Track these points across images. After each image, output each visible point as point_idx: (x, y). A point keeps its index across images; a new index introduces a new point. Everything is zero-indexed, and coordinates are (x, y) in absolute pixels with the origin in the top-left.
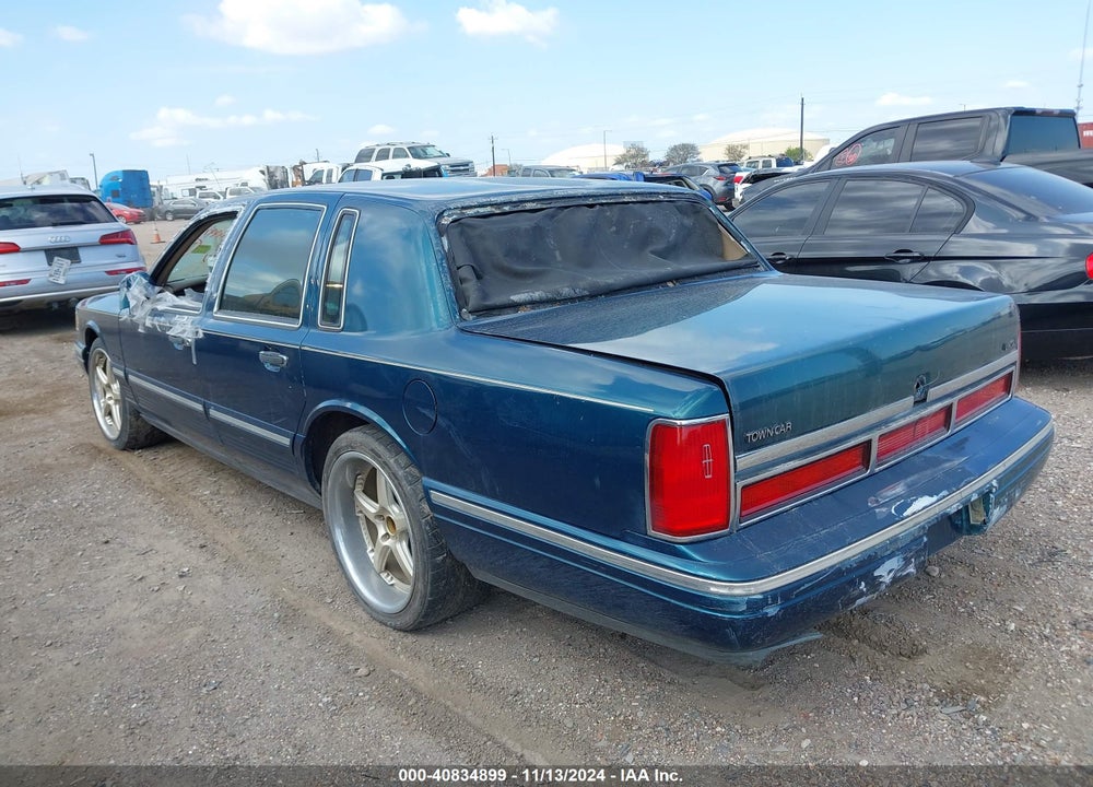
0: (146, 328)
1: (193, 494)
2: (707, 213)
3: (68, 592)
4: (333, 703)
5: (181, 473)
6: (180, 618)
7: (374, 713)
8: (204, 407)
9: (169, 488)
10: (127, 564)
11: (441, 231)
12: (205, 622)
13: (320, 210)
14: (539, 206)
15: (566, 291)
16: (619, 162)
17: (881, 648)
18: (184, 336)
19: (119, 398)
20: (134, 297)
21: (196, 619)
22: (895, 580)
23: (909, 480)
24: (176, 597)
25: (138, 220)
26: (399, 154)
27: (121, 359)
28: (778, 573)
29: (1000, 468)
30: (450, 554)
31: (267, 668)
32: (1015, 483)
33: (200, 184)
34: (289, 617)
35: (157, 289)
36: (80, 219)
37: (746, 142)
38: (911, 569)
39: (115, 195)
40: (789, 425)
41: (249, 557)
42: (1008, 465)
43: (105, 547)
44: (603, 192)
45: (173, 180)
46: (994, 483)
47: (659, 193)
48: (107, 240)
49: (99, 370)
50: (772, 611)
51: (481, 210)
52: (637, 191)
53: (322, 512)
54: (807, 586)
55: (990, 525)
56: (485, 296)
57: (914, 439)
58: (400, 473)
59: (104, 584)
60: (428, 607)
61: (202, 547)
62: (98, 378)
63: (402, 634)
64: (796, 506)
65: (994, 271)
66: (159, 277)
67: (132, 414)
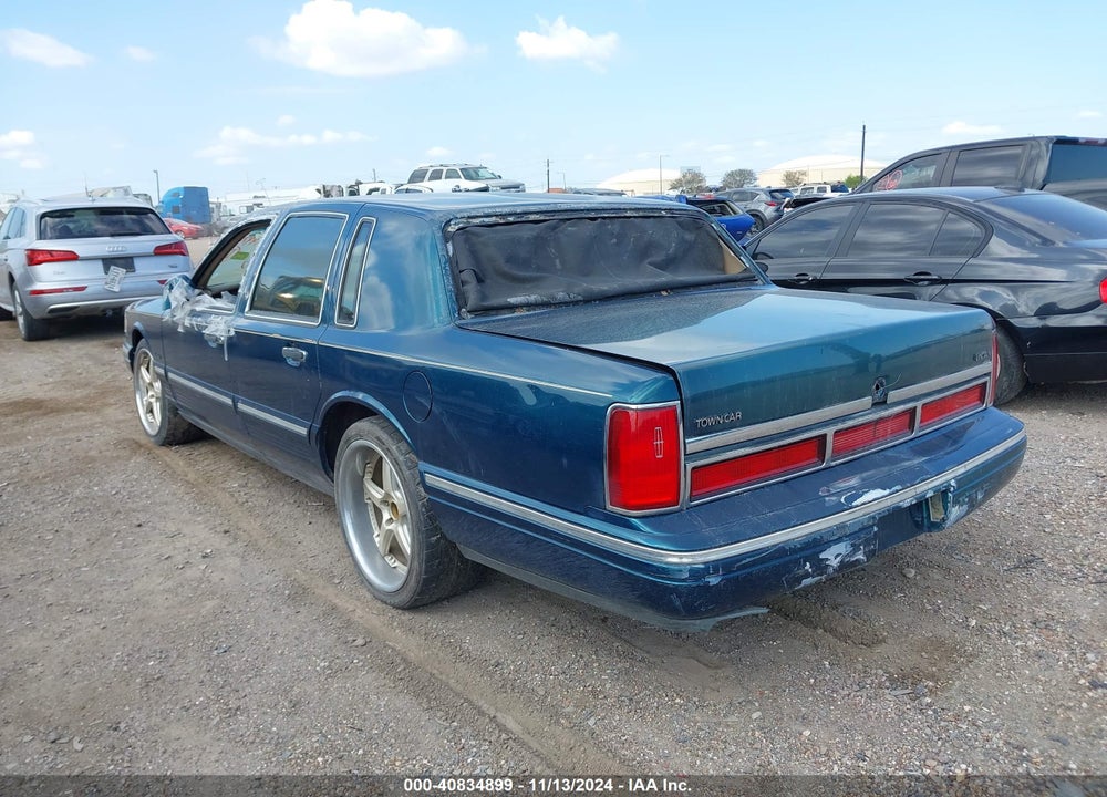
0: (185, 327)
1: (222, 486)
2: (709, 229)
3: (101, 567)
4: (329, 667)
5: (213, 467)
6: (199, 593)
7: (366, 678)
8: (233, 401)
9: (201, 480)
10: (156, 545)
11: (447, 238)
12: (222, 596)
13: (343, 218)
14: (542, 218)
15: (561, 296)
16: (674, 187)
17: (845, 638)
18: (217, 334)
19: (160, 395)
20: (176, 299)
21: (214, 593)
22: (842, 565)
23: (864, 475)
24: (199, 574)
25: (195, 235)
26: (451, 174)
27: (161, 357)
28: (720, 546)
29: (960, 470)
30: (443, 536)
31: (273, 637)
32: (977, 485)
33: (258, 201)
34: (299, 595)
35: (197, 291)
36: (138, 230)
37: (804, 170)
38: (860, 556)
39: (176, 211)
40: (739, 414)
41: (269, 542)
42: (968, 468)
43: (138, 529)
44: (605, 206)
45: (230, 197)
46: (953, 483)
47: (661, 209)
48: (161, 251)
49: (143, 370)
50: (713, 580)
51: (486, 220)
52: (639, 206)
53: (334, 499)
54: (748, 560)
55: (948, 523)
56: (484, 297)
57: (875, 438)
58: (401, 459)
59: (134, 561)
60: (423, 585)
61: (226, 532)
62: (142, 378)
63: (400, 612)
64: (749, 490)
65: (1012, 297)
66: (199, 281)
67: (171, 411)
